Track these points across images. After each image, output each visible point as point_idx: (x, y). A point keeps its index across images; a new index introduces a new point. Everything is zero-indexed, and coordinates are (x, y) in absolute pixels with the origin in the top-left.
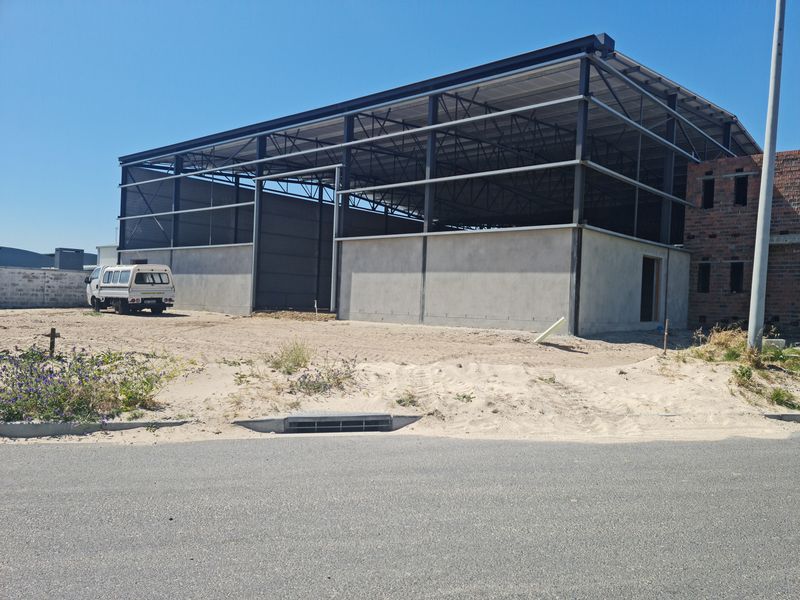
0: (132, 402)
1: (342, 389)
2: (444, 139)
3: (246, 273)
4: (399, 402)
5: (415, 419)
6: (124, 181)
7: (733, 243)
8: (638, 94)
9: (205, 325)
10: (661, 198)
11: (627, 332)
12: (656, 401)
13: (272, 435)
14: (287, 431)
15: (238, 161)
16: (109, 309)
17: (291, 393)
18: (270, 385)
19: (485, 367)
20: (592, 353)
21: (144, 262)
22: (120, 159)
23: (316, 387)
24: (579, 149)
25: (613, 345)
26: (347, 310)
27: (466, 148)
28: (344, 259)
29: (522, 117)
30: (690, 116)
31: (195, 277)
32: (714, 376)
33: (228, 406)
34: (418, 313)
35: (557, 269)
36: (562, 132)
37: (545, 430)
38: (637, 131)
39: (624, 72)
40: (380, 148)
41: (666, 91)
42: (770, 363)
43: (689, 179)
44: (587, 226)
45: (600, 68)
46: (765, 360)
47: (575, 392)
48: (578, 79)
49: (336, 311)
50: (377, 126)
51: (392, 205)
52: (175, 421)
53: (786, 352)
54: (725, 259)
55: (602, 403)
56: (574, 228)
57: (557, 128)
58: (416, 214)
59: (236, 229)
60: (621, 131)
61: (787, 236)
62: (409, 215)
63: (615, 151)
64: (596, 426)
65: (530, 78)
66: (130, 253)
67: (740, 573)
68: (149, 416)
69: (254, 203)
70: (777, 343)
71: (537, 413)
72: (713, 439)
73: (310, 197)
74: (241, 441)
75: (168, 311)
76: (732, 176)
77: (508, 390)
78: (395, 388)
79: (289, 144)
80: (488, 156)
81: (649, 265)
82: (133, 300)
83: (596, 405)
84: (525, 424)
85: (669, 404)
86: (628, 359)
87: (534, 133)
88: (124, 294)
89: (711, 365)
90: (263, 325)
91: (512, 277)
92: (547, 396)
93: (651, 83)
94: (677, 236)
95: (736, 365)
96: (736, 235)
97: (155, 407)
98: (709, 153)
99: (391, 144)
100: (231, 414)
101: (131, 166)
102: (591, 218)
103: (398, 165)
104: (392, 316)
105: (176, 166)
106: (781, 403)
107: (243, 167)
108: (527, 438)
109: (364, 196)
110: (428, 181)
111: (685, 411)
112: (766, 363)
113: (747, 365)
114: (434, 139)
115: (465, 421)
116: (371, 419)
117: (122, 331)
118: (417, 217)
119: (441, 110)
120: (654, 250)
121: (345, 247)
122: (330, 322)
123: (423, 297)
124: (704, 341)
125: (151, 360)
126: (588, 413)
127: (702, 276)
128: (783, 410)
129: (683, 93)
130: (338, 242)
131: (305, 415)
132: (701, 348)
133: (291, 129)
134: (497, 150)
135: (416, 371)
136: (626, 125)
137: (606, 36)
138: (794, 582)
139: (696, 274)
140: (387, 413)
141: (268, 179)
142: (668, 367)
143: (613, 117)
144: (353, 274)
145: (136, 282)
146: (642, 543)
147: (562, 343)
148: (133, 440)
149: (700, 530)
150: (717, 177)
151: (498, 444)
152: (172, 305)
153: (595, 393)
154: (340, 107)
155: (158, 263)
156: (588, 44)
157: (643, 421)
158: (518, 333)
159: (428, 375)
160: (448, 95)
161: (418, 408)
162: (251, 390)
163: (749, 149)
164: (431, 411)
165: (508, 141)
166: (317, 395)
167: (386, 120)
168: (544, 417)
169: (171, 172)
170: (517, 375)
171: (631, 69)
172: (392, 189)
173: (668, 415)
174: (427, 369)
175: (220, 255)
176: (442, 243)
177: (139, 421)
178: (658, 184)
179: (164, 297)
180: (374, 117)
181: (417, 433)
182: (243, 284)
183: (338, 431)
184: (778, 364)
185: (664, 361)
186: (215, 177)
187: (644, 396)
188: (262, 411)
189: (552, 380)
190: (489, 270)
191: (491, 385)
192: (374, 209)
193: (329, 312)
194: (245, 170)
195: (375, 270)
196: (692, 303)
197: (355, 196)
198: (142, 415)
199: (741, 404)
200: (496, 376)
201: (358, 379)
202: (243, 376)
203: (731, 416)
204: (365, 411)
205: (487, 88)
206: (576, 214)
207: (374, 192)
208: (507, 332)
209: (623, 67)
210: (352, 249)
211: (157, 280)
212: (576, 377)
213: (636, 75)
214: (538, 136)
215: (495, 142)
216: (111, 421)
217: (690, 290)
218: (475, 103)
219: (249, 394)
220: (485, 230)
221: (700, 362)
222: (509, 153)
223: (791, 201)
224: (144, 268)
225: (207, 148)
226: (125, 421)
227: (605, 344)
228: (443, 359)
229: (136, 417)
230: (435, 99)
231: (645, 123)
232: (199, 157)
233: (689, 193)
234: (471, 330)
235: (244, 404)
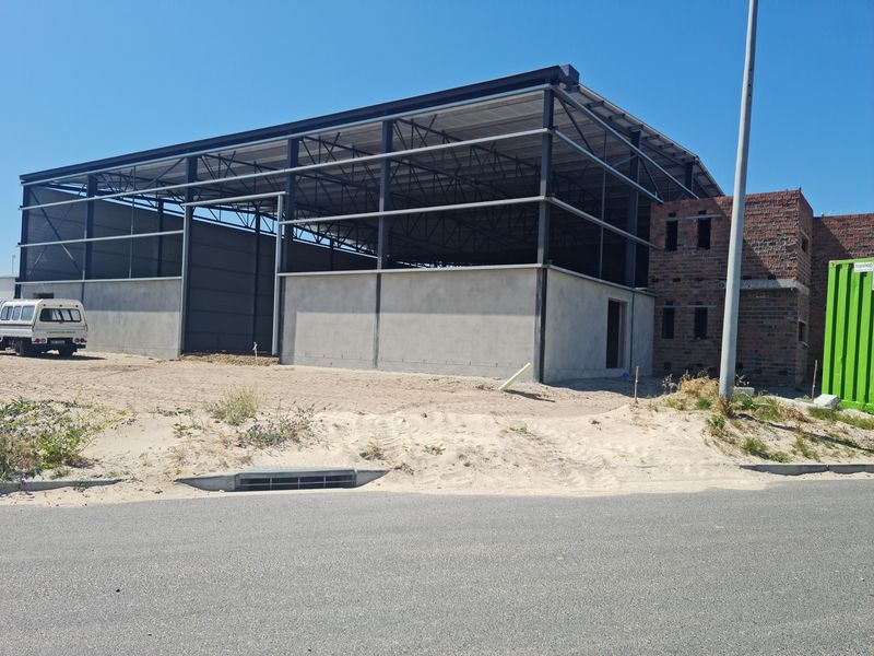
0: (55, 458)
1: (298, 441)
2: (398, 168)
3: (174, 310)
4: (363, 455)
5: (381, 473)
6: (26, 202)
7: (696, 287)
8: (601, 130)
9: (126, 369)
10: (625, 238)
11: (594, 379)
12: (631, 451)
13: (221, 494)
14: (238, 489)
15: (163, 183)
16: (8, 350)
17: (240, 446)
18: (216, 438)
19: (451, 417)
20: (559, 402)
21: (50, 296)
22: (21, 177)
23: (269, 440)
24: (543, 185)
25: (581, 393)
26: (291, 353)
27: (421, 178)
28: (288, 297)
29: (483, 149)
30: (654, 154)
31: (111, 314)
32: (687, 425)
33: (168, 461)
34: (371, 357)
35: (522, 312)
36: (522, 166)
37: (521, 483)
38: (601, 168)
39: (588, 106)
40: (327, 175)
41: (629, 128)
42: (742, 412)
43: (653, 221)
44: (552, 266)
45: (564, 101)
46: (737, 409)
47: (549, 443)
48: (542, 111)
49: (279, 354)
50: (324, 151)
51: (339, 237)
52: (107, 479)
53: (756, 400)
54: (690, 304)
55: (577, 454)
56: (539, 269)
57: (518, 161)
58: (364, 248)
59: (160, 260)
60: (583, 167)
61: (751, 281)
62: (358, 250)
63: (577, 188)
64: (572, 479)
65: (492, 107)
66: (34, 285)
67: (737, 630)
68: (76, 474)
69: (184, 231)
70: (748, 392)
71: (511, 465)
72: (690, 491)
73: (247, 227)
74: (187, 502)
75: (79, 352)
76: (695, 218)
77: (479, 441)
78: (357, 440)
79: (224, 167)
80: (445, 189)
81: (615, 308)
82: (38, 340)
83: (571, 456)
84: (499, 478)
85: (645, 454)
86: (596, 408)
87: (493, 166)
88: (27, 333)
89: (684, 415)
90: (195, 370)
91: (474, 320)
92: (520, 448)
93: (614, 119)
94: (641, 279)
95: (708, 414)
96: (699, 280)
97: (82, 464)
98: (672, 195)
99: (340, 172)
100: (173, 471)
101: (35, 186)
102: (557, 258)
103: (345, 195)
104: (343, 361)
105: (89, 187)
106: (754, 453)
107: (168, 190)
108: (503, 493)
109: (307, 227)
110: (382, 213)
111: (662, 462)
112: (738, 412)
113: (718, 414)
114: (389, 169)
115: (435, 475)
116: (332, 474)
117: (27, 376)
118: (366, 252)
119: (395, 137)
120: (619, 294)
121: (288, 284)
122: (272, 366)
123: (377, 340)
124: (675, 390)
125: (71, 409)
126: (564, 466)
127: (666, 321)
128: (757, 461)
129: (647, 131)
130: (281, 278)
131: (257, 471)
132: (673, 396)
133: (226, 151)
134: (454, 183)
135: (377, 421)
136: (589, 161)
137: (571, 68)
138: (791, 637)
139: (661, 319)
140: (350, 467)
141: (200, 206)
142: (641, 416)
143: (576, 152)
144: (299, 314)
145: (42, 319)
146: (635, 601)
147: (527, 391)
148: (58, 502)
149: (691, 586)
150: (680, 219)
151: (475, 500)
152: (84, 347)
153: (569, 444)
154: (283, 129)
155: (67, 297)
156: (552, 76)
157: (619, 472)
158: (481, 380)
159: (391, 426)
160: (403, 121)
161: (384, 462)
162: (194, 444)
163: (711, 191)
164: (398, 464)
165: (467, 173)
166: (270, 448)
167: (334, 145)
168: (519, 471)
169: (84, 194)
170: (486, 425)
171: (595, 104)
172: (339, 221)
173: (644, 466)
174: (389, 419)
175: (142, 290)
176: (397, 281)
177: (65, 479)
178: (622, 223)
179: (74, 336)
180: (321, 141)
181: (385, 489)
182: (170, 323)
183: (295, 488)
184: (749, 412)
185: (636, 410)
186: (136, 200)
187: (619, 447)
188: (210, 467)
189: (524, 430)
190: (449, 311)
191: (460, 436)
192: (318, 242)
193: (270, 355)
194: (170, 193)
195: (323, 310)
196: (657, 349)
197: (297, 227)
198: (67, 473)
199: (717, 455)
200: (464, 426)
201: (316, 431)
202: (182, 428)
203: (706, 466)
204: (326, 465)
205: (446, 115)
206: (541, 253)
207: (318, 223)
208: (469, 378)
209: (587, 101)
210: (297, 285)
211: (66, 316)
212: (548, 427)
213: (599, 109)
214: (498, 169)
215: (453, 173)
216: (30, 480)
217: (655, 336)
218: (432, 131)
219: (193, 447)
220: (439, 268)
221: (672, 411)
222: (466, 186)
223: (753, 245)
224: (50, 304)
225: (126, 169)
226: (48, 480)
227: (571, 391)
228: (403, 407)
229: (60, 475)
230: (389, 125)
231: (609, 160)
232: (116, 178)
233: (653, 235)
234: (430, 376)
235: (187, 459)
